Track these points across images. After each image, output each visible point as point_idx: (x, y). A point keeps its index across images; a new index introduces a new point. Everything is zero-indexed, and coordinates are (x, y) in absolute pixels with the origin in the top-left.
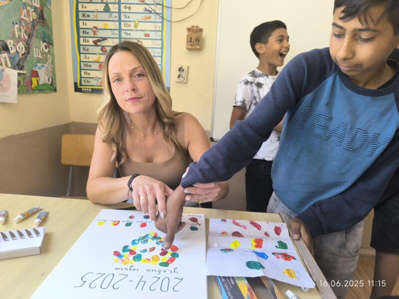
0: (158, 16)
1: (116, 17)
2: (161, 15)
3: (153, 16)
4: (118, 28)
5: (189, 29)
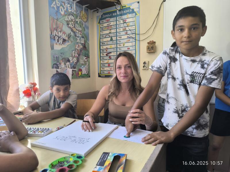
0: (133, 39)
1: (115, 42)
2: (135, 38)
3: (131, 39)
4: (116, 47)
5: (148, 43)
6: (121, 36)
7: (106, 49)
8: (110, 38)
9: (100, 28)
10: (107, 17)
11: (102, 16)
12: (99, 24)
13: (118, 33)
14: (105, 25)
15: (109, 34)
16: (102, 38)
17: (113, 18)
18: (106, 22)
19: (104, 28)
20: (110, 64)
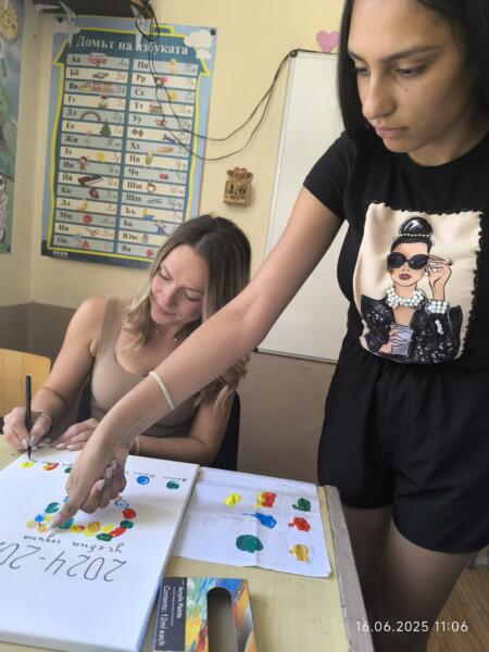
0: (183, 149)
1: (118, 145)
2: (188, 148)
3: (176, 148)
4: (119, 162)
5: (230, 173)
6: (144, 130)
7: (83, 161)
8: (102, 125)
9: (65, 79)
10: (95, 49)
11: (76, 38)
12: (62, 65)
13: (131, 117)
14: (87, 74)
15: (99, 112)
16: (69, 117)
17: (119, 60)
18: (90, 64)
19: (82, 83)
20: (93, 216)
